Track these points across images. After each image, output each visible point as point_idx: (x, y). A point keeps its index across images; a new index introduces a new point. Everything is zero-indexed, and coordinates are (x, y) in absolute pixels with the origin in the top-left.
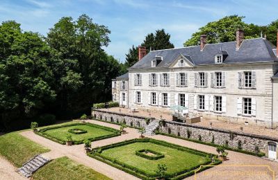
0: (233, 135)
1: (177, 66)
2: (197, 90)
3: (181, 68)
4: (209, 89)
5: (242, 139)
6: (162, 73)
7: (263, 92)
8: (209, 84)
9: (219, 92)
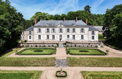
0: (89, 44)
1: (59, 26)
2: (67, 34)
3: (61, 27)
4: (71, 33)
5: (92, 44)
6: (52, 28)
7: (86, 33)
8: (71, 32)
9: (74, 34)
